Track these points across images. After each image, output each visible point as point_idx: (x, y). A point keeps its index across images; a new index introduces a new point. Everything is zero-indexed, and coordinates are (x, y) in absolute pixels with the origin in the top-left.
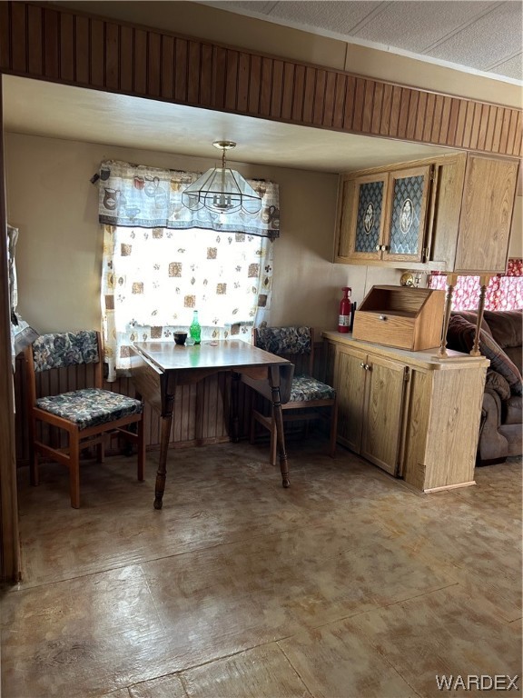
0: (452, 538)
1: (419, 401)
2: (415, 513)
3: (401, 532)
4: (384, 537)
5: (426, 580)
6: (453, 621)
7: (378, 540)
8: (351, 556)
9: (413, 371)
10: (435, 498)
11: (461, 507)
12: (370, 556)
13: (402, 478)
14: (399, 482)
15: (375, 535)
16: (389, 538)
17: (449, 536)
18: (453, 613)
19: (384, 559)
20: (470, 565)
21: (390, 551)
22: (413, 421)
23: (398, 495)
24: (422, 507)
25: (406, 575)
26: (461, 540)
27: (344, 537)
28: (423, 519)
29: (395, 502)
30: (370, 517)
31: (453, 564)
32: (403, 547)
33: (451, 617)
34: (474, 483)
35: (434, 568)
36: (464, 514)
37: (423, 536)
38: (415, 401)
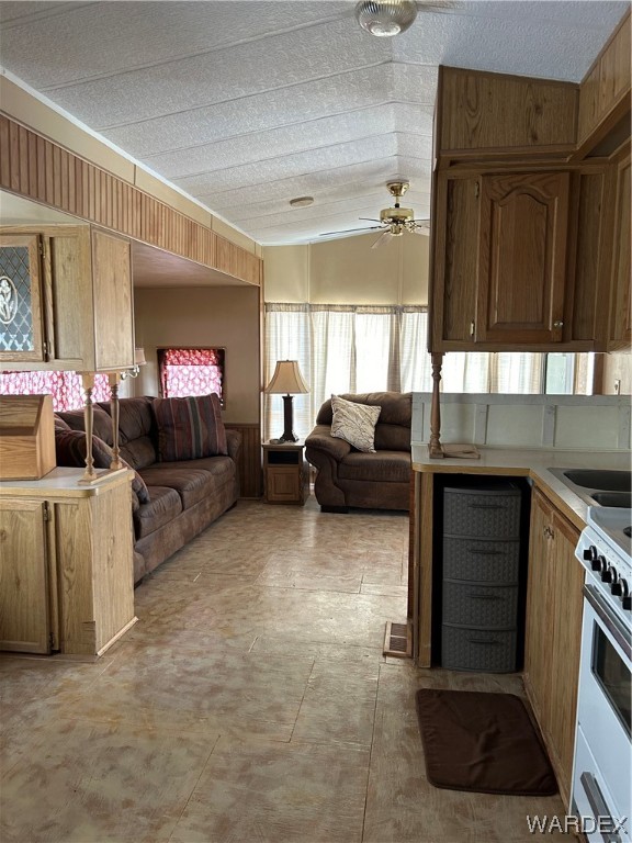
0: (170, 691)
1: (70, 542)
2: (110, 686)
3: (118, 717)
4: (105, 736)
5: (190, 753)
6: (251, 776)
7: (101, 743)
8: (90, 784)
9: (55, 505)
10: (114, 656)
11: (148, 652)
12: (112, 768)
13: (59, 652)
14: (56, 659)
15: (92, 739)
16: (110, 733)
17: (166, 691)
18: (242, 770)
19: (127, 761)
20: (211, 708)
21: (128, 747)
22: (65, 572)
23: (71, 675)
24: (111, 675)
25: (168, 762)
26: (179, 688)
27: (57, 767)
28: (125, 687)
29: (77, 685)
30: (66, 722)
31: (197, 718)
32: (135, 734)
33: (244, 774)
34: (136, 619)
35: (185, 735)
36: (158, 658)
37: (142, 707)
38: (63, 543)
